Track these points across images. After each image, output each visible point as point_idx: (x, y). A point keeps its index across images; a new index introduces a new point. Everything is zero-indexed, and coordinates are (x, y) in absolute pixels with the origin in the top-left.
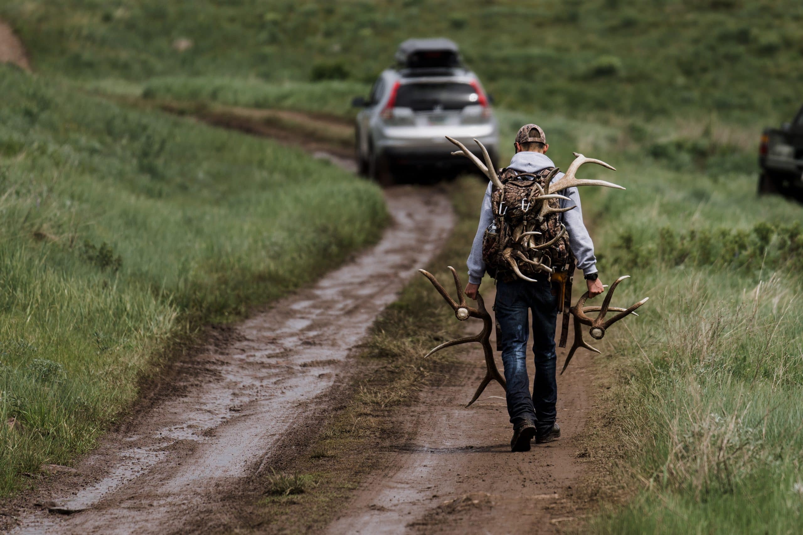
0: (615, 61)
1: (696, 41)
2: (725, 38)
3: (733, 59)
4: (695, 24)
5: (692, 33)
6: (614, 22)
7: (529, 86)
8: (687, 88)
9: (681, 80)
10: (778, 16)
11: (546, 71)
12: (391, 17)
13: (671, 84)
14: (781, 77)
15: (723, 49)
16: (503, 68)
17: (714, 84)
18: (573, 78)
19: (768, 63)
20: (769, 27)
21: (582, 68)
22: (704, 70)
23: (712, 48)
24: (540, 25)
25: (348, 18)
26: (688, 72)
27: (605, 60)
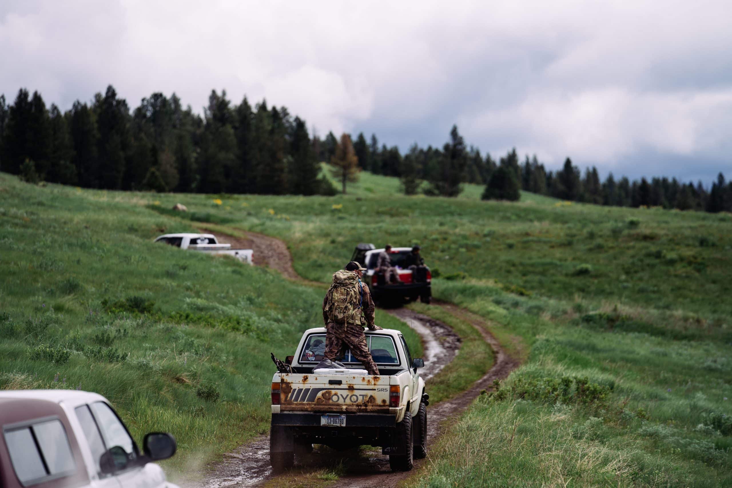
0: (589, 266)
1: (633, 257)
2: (649, 255)
3: (652, 266)
4: (633, 247)
5: (631, 252)
6: (592, 246)
7: (543, 279)
8: (626, 281)
9: (623, 277)
10: (678, 244)
11: (552, 271)
12: (476, 243)
13: (618, 279)
14: (676, 276)
15: (648, 261)
16: (531, 269)
17: (641, 279)
18: (567, 275)
19: (671, 269)
20: (672, 250)
21: (572, 270)
22: (636, 272)
23: (641, 261)
24: (552, 247)
25: (454, 242)
26: (627, 273)
27: (584, 266)
